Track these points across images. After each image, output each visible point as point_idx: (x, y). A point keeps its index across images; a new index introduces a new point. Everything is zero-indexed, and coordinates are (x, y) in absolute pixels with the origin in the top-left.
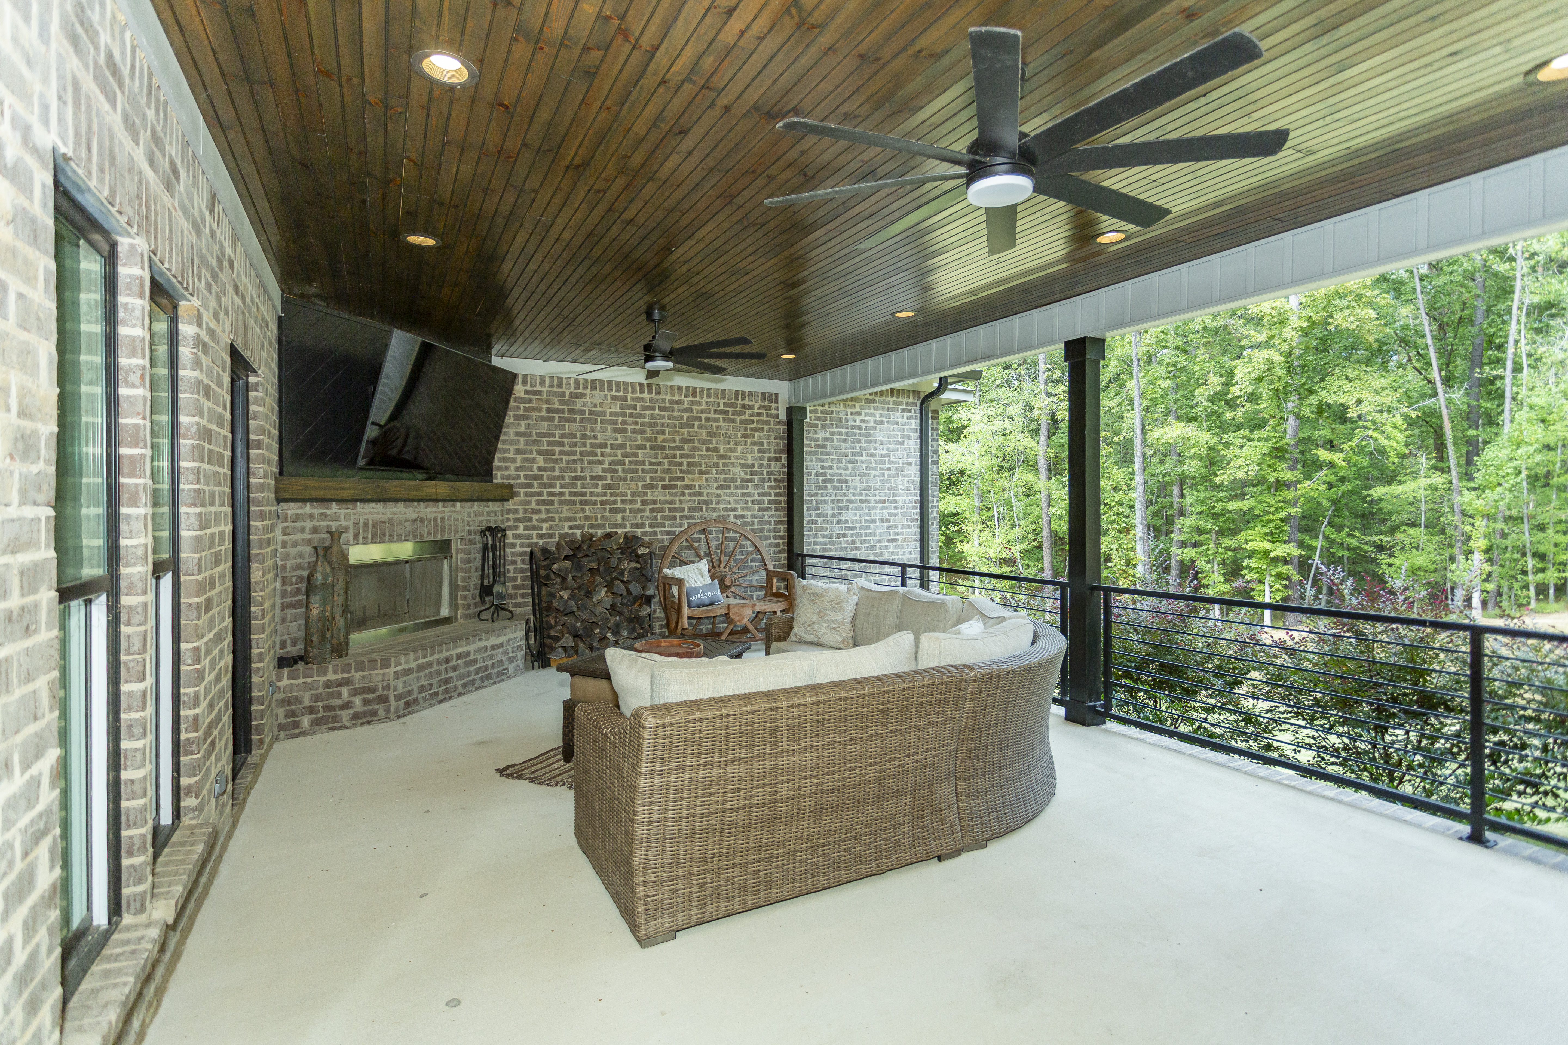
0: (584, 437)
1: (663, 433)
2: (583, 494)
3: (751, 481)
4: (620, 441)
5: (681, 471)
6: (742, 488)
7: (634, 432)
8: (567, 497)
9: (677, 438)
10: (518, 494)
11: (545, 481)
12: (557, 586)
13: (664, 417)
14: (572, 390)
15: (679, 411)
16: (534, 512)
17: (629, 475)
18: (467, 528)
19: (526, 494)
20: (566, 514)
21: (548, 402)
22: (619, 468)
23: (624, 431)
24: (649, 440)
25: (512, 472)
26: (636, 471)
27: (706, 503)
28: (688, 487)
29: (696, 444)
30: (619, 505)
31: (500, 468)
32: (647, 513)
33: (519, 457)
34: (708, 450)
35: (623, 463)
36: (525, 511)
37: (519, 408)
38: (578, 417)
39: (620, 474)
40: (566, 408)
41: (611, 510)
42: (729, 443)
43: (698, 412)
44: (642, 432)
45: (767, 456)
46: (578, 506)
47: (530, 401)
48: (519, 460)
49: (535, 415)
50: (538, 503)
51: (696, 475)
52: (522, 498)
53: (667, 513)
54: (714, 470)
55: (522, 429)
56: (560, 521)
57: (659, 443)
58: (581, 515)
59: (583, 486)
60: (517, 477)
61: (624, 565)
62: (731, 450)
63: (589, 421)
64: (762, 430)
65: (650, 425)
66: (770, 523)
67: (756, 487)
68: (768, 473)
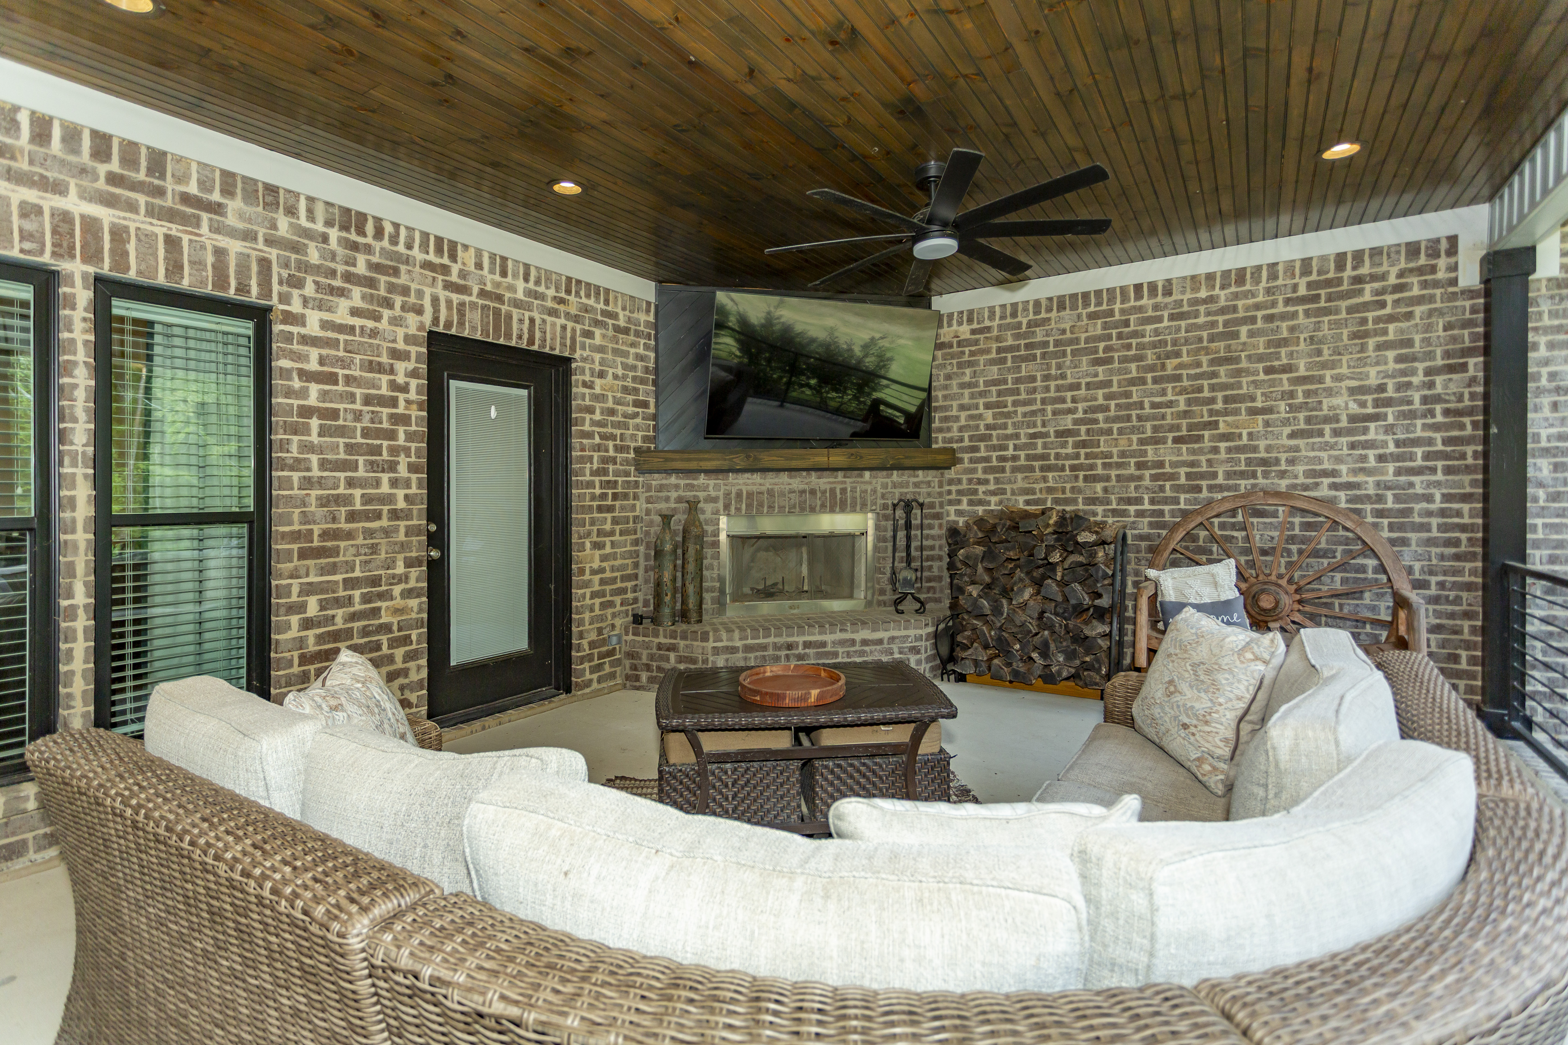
0: (1046, 378)
1: (1178, 354)
2: (1044, 457)
3: (1375, 418)
4: (1101, 377)
5: (1211, 413)
6: (1349, 432)
7: (1124, 360)
8: (1022, 462)
9: (1204, 359)
10: (960, 461)
11: (995, 442)
12: (966, 579)
13: (1178, 329)
14: (1031, 317)
15: (1208, 314)
16: (980, 482)
17: (1116, 426)
18: (880, 502)
19: (971, 460)
20: (1020, 484)
21: (998, 339)
22: (1100, 416)
23: (1108, 361)
24: (1152, 368)
25: (955, 434)
26: (1128, 418)
27: (1264, 462)
28: (1226, 437)
29: (1244, 364)
30: (1100, 471)
31: (940, 430)
32: (1147, 482)
33: (963, 415)
34: (1268, 371)
35: (1107, 409)
36: (970, 481)
37: (963, 353)
38: (1038, 352)
39: (1102, 425)
40: (1023, 342)
41: (1086, 478)
42: (1319, 353)
43: (1247, 309)
44: (1139, 358)
45: (1421, 366)
46: (1038, 474)
47: (976, 342)
48: (963, 419)
49: (982, 359)
50: (985, 471)
51: (1243, 416)
52: (966, 465)
53: (1183, 480)
54: (1282, 406)
55: (967, 379)
56: (1013, 493)
57: (1169, 371)
58: (1043, 485)
59: (1045, 446)
60: (961, 440)
61: (1056, 557)
62: (1324, 366)
63: (1055, 355)
64: (1409, 316)
65: (1154, 345)
66: (1429, 498)
67: (1389, 429)
68: (1425, 400)
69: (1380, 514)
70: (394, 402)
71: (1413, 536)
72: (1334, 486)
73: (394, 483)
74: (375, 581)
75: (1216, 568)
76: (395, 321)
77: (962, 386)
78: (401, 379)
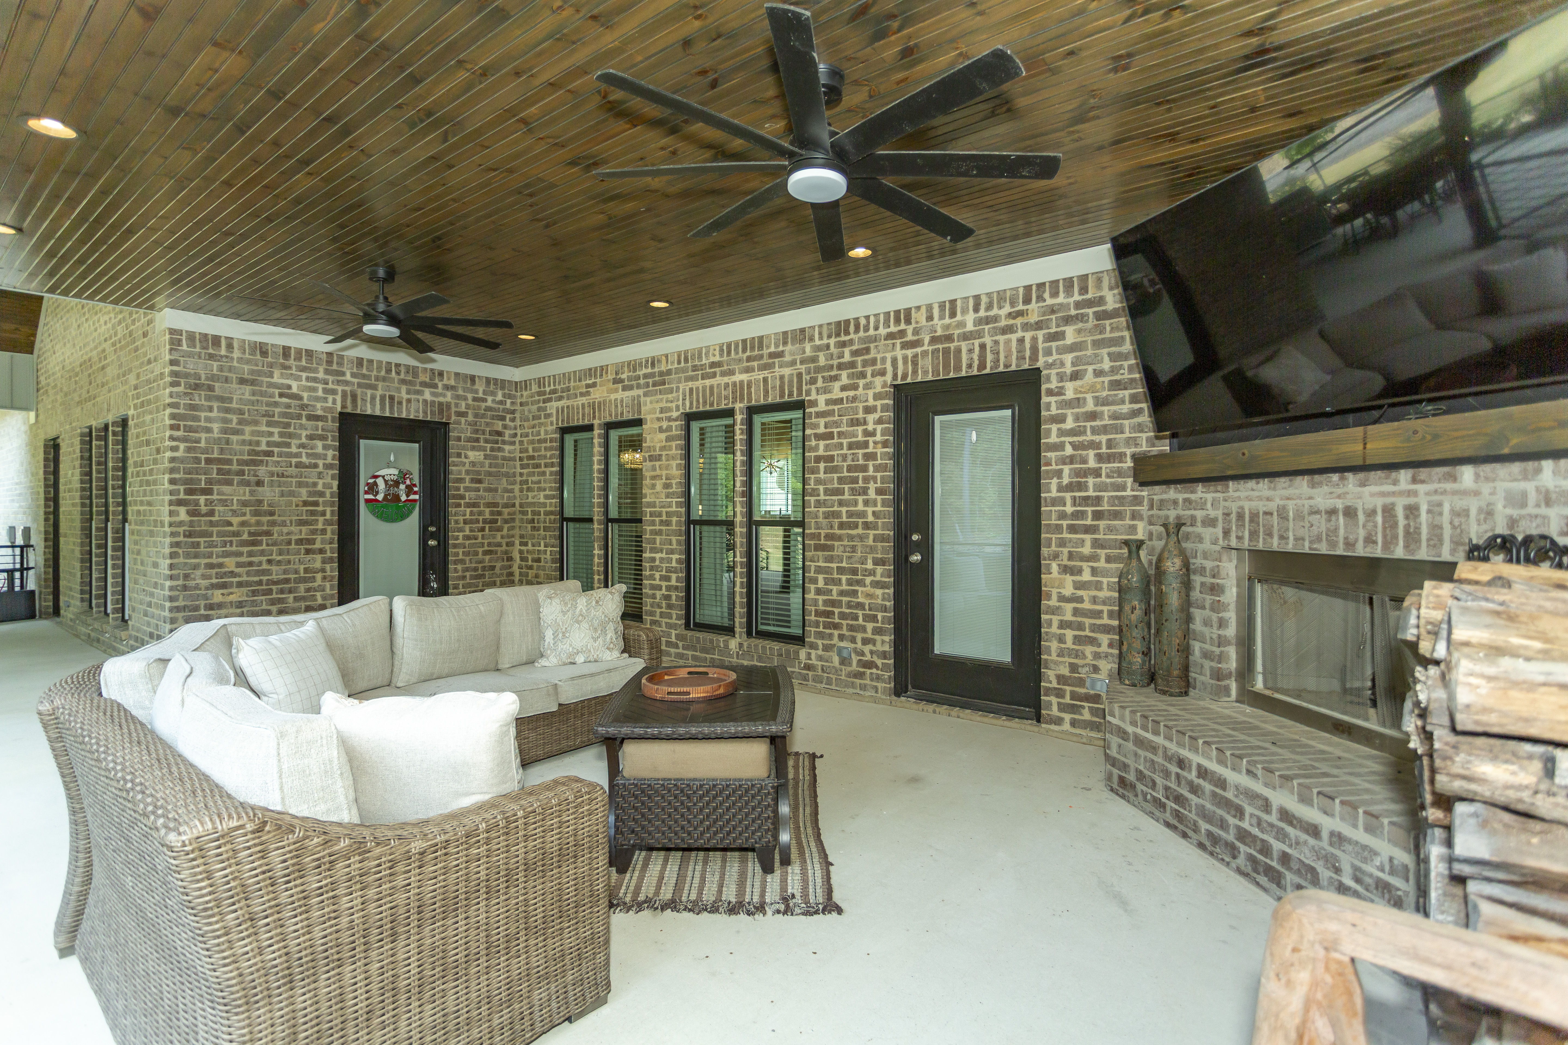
70: (865, 445)
73: (866, 503)
74: (854, 572)
76: (867, 387)
78: (870, 427)
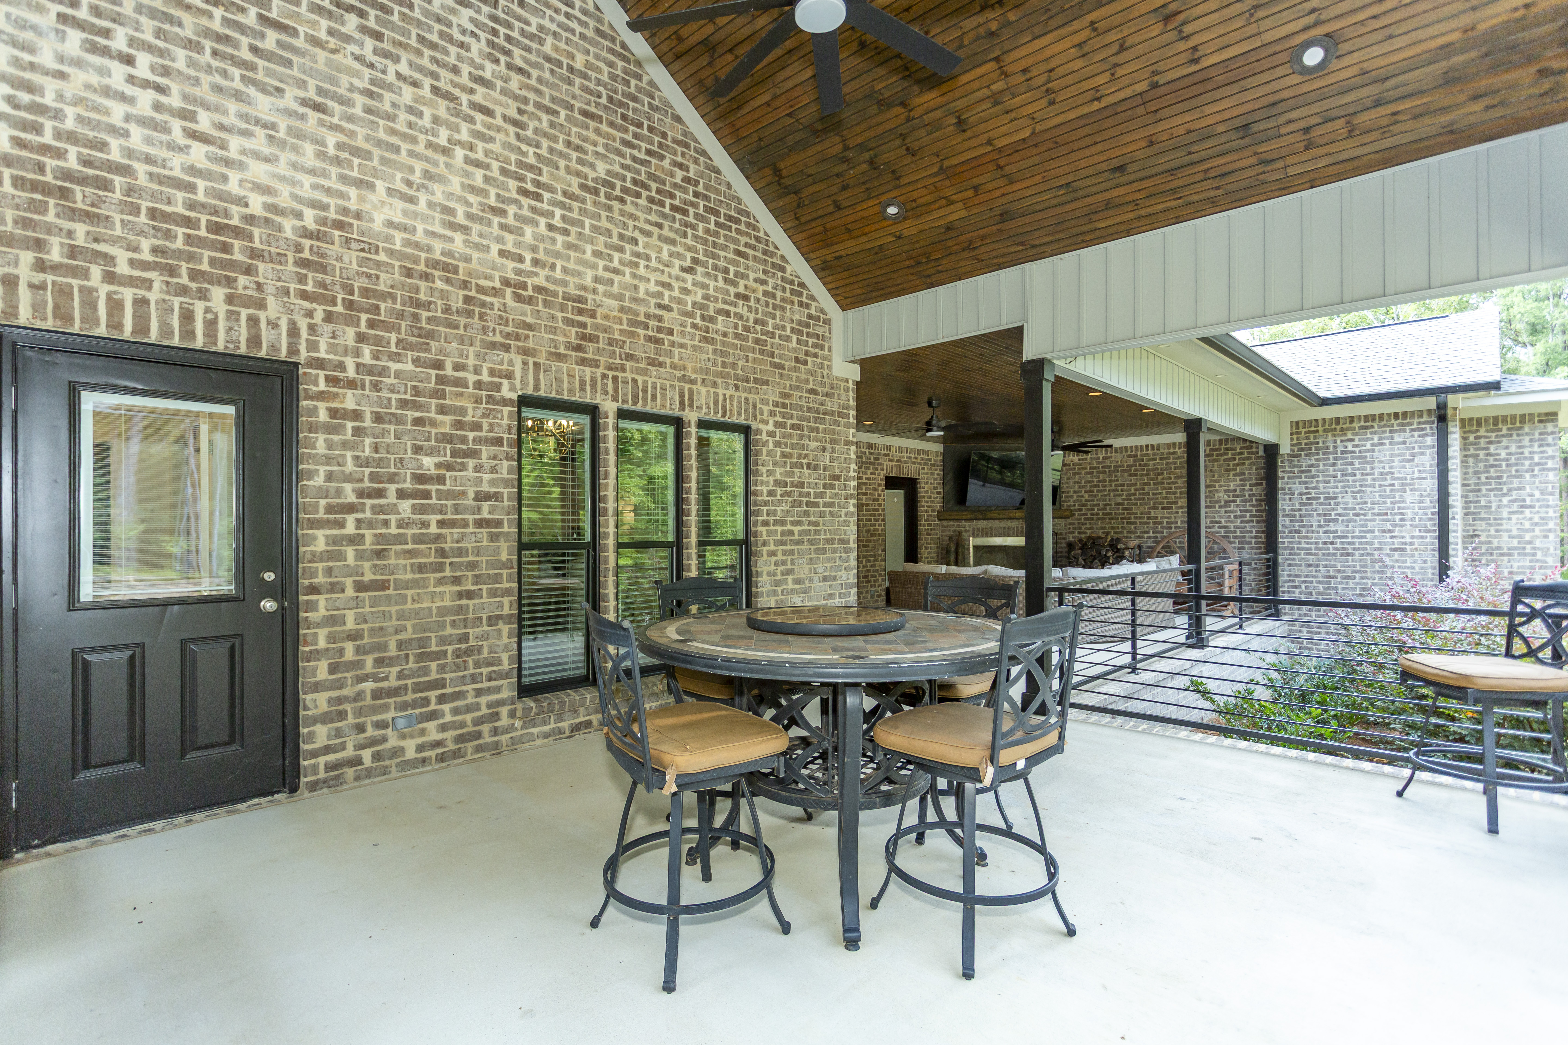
0: (1111, 481)
1: (1162, 474)
2: (1110, 514)
3: (1233, 502)
4: (1133, 482)
5: (1175, 498)
6: (1225, 507)
7: (1142, 475)
8: (1101, 516)
9: (1172, 476)
10: (1074, 515)
11: (1089, 507)
13: (1162, 464)
14: (1104, 455)
16: (1083, 524)
17: (1139, 502)
19: (1079, 515)
20: (1100, 525)
21: (1090, 464)
22: (1133, 498)
23: (1135, 475)
25: (1071, 503)
26: (1144, 499)
30: (1133, 520)
32: (1151, 525)
33: (1075, 495)
35: (1135, 495)
36: (1079, 523)
37: (1075, 469)
38: (1107, 470)
39: (1133, 501)
40: (1100, 466)
41: (1127, 523)
44: (1147, 475)
45: (1248, 483)
46: (1107, 521)
47: (1081, 465)
48: (1075, 497)
49: (1083, 471)
50: (1086, 519)
53: (1165, 524)
55: (1077, 480)
56: (1096, 529)
58: (1110, 525)
59: (1110, 509)
60: (1075, 506)
61: (1109, 554)
62: (1216, 481)
63: (1114, 472)
64: (1244, 464)
65: (1153, 470)
66: (1251, 532)
67: (1238, 506)
68: (1250, 495)
69: (1235, 537)
71: (1246, 546)
72: (1220, 527)
74: (875, 556)
75: (1172, 558)
76: (880, 475)
77: (1075, 483)
